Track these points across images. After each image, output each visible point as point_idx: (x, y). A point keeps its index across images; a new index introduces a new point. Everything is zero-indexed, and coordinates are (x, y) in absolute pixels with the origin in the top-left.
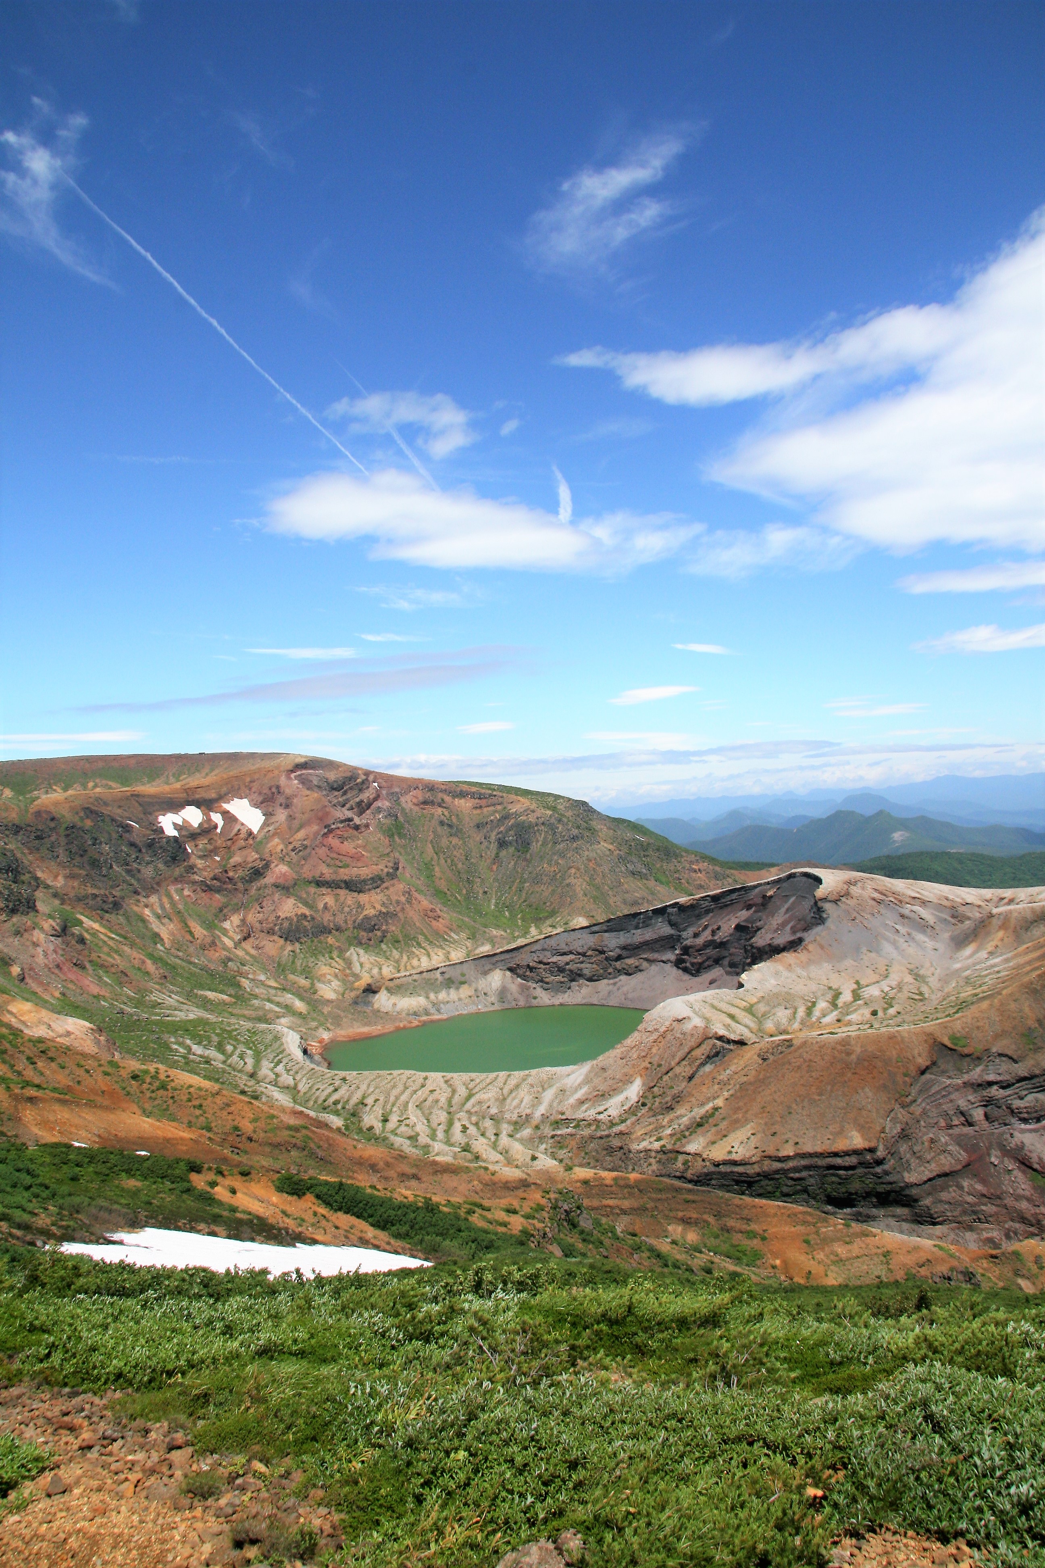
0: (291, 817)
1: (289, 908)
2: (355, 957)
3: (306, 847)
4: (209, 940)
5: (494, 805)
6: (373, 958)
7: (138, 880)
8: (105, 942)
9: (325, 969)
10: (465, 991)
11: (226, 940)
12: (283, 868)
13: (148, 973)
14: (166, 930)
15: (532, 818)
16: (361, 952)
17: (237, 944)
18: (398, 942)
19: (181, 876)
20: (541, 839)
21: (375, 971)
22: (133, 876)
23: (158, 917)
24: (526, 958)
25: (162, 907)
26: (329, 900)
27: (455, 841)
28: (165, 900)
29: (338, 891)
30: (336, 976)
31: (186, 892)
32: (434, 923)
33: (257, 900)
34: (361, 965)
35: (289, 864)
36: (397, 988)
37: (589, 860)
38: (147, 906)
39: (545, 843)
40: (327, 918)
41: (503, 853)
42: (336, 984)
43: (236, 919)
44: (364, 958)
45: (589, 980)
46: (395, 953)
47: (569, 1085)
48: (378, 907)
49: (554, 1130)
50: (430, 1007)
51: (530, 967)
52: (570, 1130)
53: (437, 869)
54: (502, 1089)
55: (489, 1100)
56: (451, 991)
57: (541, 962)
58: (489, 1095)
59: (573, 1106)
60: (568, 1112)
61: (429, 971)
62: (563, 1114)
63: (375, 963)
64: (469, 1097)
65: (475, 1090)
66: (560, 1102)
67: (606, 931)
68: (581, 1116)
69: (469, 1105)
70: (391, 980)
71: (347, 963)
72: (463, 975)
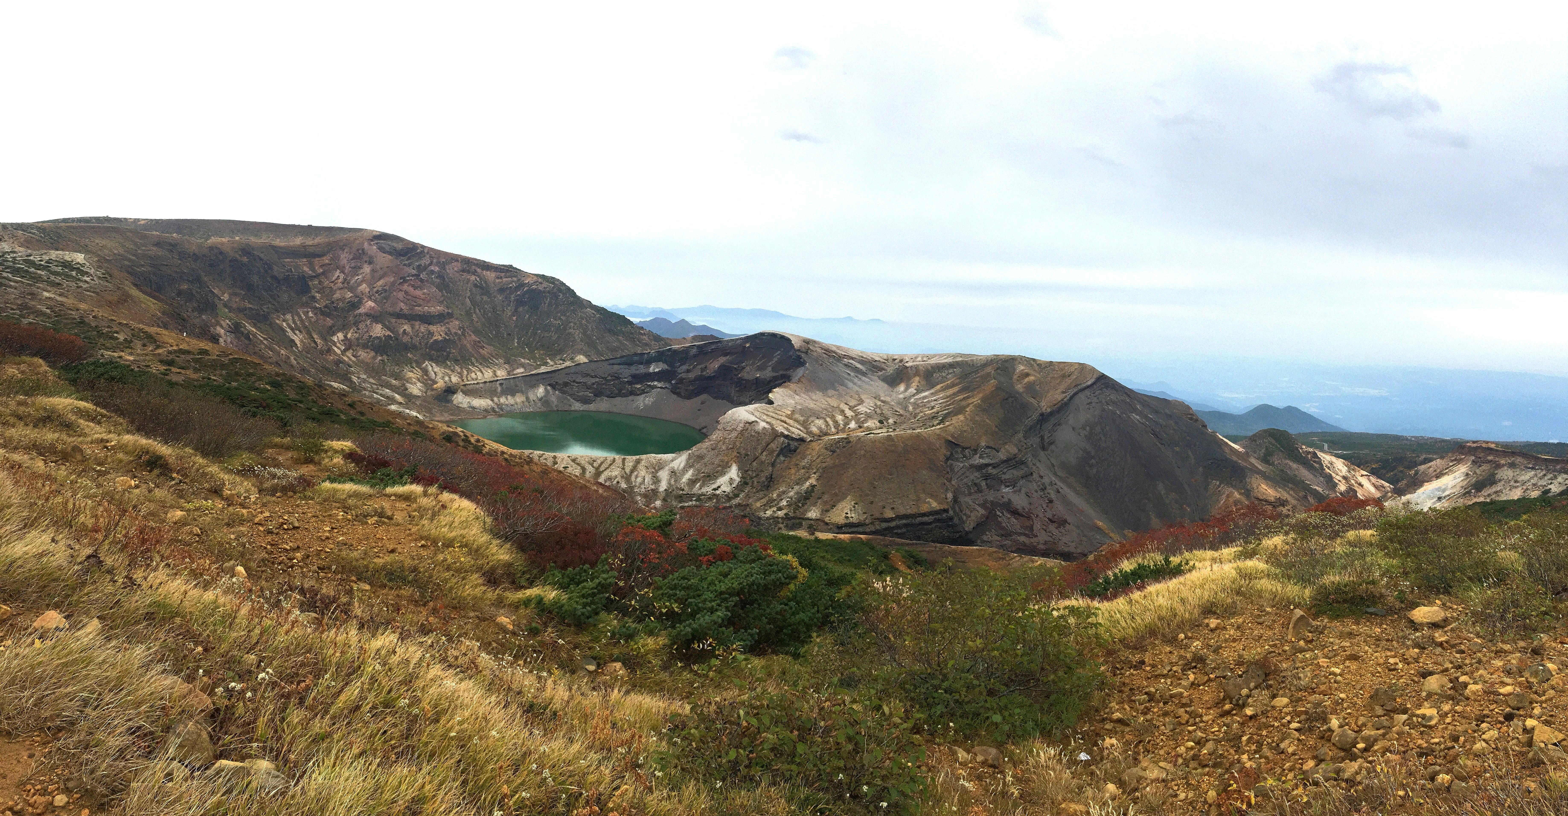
0: (373, 271)
1: (378, 330)
2: (430, 368)
3: (386, 291)
4: (325, 348)
5: (511, 277)
6: (443, 369)
7: (278, 302)
8: (261, 341)
9: (409, 375)
10: (519, 398)
11: (336, 349)
12: (371, 304)
13: (292, 366)
14: (297, 338)
15: (541, 288)
16: (433, 365)
17: (344, 352)
18: (458, 360)
19: (307, 302)
20: (547, 302)
21: (447, 379)
22: (275, 299)
23: (292, 329)
24: (561, 379)
25: (294, 322)
26: (407, 327)
27: (485, 298)
28: (296, 318)
29: (414, 322)
30: (419, 380)
31: (311, 314)
32: (481, 350)
33: (354, 324)
34: (435, 373)
35: (375, 301)
36: (469, 392)
37: (582, 318)
38: (284, 321)
39: (550, 305)
40: (406, 339)
41: (521, 309)
42: (419, 384)
43: (340, 335)
44: (437, 369)
45: (608, 397)
46: (457, 368)
47: (676, 468)
48: (443, 335)
49: (680, 502)
50: (496, 407)
51: (566, 384)
52: (694, 503)
53: (474, 316)
54: (623, 469)
55: (616, 477)
56: (509, 397)
57: (574, 381)
58: (614, 474)
59: (688, 484)
60: (686, 488)
61: (485, 382)
62: (683, 490)
63: (445, 374)
64: (598, 474)
65: (601, 469)
66: (676, 481)
67: (619, 364)
68: (700, 492)
69: (601, 480)
70: (465, 385)
71: (425, 372)
72: (516, 386)
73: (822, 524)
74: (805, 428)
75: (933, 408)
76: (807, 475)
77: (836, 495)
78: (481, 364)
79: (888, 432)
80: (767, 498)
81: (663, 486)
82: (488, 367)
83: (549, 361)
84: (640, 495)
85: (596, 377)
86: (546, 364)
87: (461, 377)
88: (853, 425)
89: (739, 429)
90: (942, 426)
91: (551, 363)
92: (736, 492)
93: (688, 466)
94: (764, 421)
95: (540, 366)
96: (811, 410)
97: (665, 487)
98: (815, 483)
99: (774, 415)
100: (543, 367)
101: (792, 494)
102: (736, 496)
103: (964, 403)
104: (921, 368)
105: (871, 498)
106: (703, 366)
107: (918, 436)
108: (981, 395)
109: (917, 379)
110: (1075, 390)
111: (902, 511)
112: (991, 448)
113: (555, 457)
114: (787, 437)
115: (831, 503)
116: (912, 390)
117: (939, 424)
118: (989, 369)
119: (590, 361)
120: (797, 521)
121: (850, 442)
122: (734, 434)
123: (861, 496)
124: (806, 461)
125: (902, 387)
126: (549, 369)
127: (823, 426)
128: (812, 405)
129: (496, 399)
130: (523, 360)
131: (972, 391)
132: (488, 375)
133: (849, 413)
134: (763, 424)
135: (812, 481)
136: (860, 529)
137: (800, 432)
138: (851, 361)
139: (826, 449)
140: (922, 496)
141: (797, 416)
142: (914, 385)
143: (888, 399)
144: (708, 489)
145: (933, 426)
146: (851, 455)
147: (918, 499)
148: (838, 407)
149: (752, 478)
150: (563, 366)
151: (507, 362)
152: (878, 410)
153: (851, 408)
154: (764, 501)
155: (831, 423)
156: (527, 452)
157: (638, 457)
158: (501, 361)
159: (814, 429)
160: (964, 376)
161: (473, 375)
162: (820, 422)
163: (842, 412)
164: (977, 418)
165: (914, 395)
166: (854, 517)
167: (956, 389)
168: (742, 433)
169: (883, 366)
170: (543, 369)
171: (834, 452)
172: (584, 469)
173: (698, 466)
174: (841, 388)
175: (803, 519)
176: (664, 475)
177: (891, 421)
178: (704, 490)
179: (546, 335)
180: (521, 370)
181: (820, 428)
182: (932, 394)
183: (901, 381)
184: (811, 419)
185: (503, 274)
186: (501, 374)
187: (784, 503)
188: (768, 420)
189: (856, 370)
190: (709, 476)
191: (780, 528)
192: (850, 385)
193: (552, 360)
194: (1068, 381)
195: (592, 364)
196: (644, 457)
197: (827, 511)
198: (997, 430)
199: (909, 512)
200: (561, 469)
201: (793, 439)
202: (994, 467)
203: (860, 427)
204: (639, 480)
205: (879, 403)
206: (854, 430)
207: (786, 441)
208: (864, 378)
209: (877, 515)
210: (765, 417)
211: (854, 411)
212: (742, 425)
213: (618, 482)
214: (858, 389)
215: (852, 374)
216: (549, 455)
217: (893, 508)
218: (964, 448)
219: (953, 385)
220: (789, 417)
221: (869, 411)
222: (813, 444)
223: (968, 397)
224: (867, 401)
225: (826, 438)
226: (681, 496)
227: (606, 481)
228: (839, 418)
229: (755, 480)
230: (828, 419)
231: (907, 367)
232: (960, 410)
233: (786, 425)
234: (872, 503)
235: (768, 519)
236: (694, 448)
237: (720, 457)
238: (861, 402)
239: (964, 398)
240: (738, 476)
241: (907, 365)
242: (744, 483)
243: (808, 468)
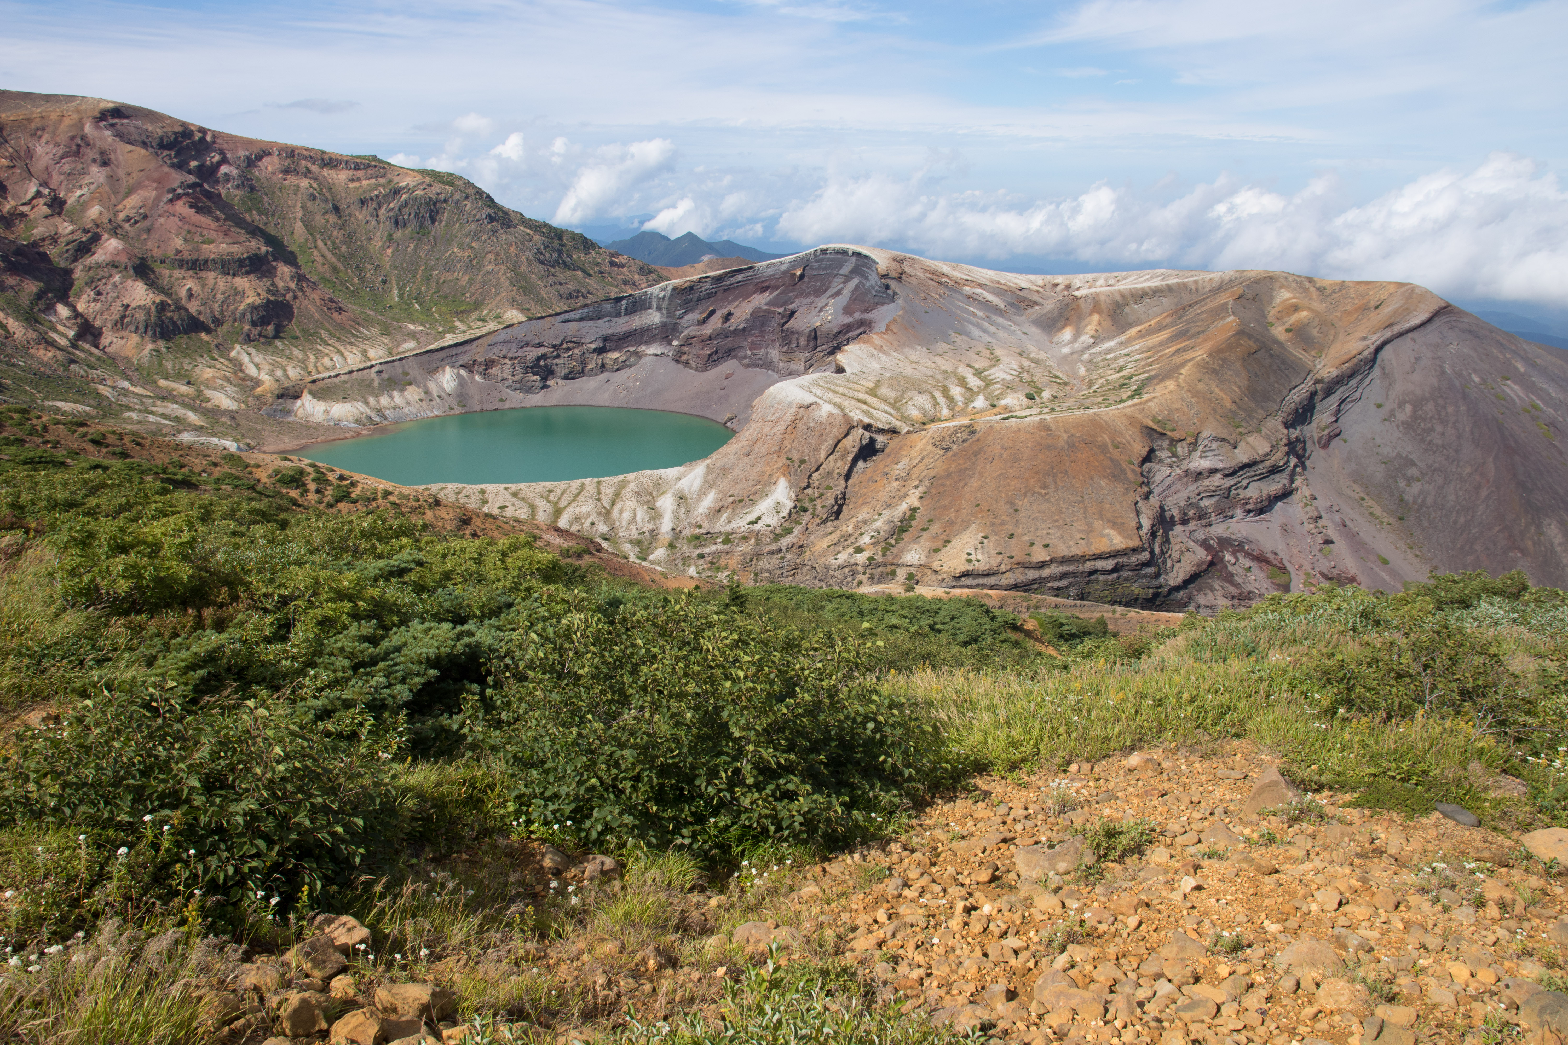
0: (112, 178)
2: (245, 359)
3: (144, 217)
5: (376, 177)
6: (269, 358)
9: (209, 373)
10: (413, 393)
15: (431, 194)
16: (252, 350)
18: (297, 338)
20: (444, 219)
21: (279, 373)
24: (481, 353)
26: (193, 284)
29: (204, 274)
30: (228, 380)
32: (336, 315)
34: (257, 366)
36: (323, 393)
39: (449, 223)
40: (195, 308)
41: (399, 234)
42: (230, 389)
44: (259, 358)
45: (566, 377)
46: (296, 352)
47: (686, 491)
48: (264, 295)
49: (696, 547)
50: (373, 414)
51: (489, 364)
52: (720, 547)
53: (316, 253)
54: (599, 500)
55: (588, 515)
56: (396, 394)
57: (505, 357)
58: (585, 508)
59: (708, 516)
60: (705, 524)
61: (351, 372)
62: (700, 527)
63: (275, 365)
64: (558, 513)
65: (562, 504)
66: (687, 512)
67: (581, 319)
68: (728, 528)
69: (563, 523)
70: (314, 382)
71: (238, 366)
72: (406, 374)
73: (929, 572)
74: (898, 410)
75: (1121, 369)
76: (903, 490)
77: (951, 523)
78: (339, 339)
79: (1041, 413)
80: (838, 533)
81: (666, 525)
82: (351, 344)
83: (458, 323)
84: (631, 542)
85: (540, 345)
86: (452, 330)
87: (305, 368)
88: (980, 402)
89: (789, 417)
90: (1136, 401)
91: (463, 327)
92: (787, 525)
93: (708, 485)
94: (829, 402)
95: (444, 332)
96: (907, 379)
97: (671, 526)
98: (916, 503)
99: (846, 391)
100: (448, 336)
101: (879, 524)
102: (789, 531)
103: (1177, 360)
104: (1103, 298)
105: (1009, 528)
106: (725, 311)
107: (1094, 421)
108: (1208, 345)
109: (1096, 317)
110: (1388, 334)
111: (1062, 550)
112: (1223, 440)
113: (483, 492)
114: (867, 427)
115: (944, 537)
116: (1086, 339)
117: (1131, 397)
118: (1225, 298)
119: (530, 319)
120: (889, 568)
121: (973, 432)
122: (781, 427)
123: (993, 524)
124: (900, 466)
125: (1067, 334)
126: (460, 339)
127: (928, 406)
128: (909, 371)
129: (371, 400)
130: (412, 327)
131: (1191, 337)
132: (353, 359)
133: (974, 382)
134: (826, 409)
135: (913, 500)
136: (992, 580)
137: (890, 419)
138: (978, 290)
139: (935, 445)
140: (1098, 524)
141: (884, 391)
142: (1090, 329)
143: (1042, 355)
144: (740, 524)
145: (1122, 401)
146: (976, 454)
147: (1090, 530)
148: (954, 373)
149: (812, 500)
150: (484, 331)
151: (386, 331)
152: (1025, 376)
153: (978, 373)
154: (834, 537)
155: (941, 400)
156: (434, 488)
157: (621, 477)
158: (375, 331)
159: (914, 413)
160: (1180, 311)
161: (326, 361)
162: (922, 400)
163: (962, 382)
164: (1201, 386)
165: (1089, 347)
166: (983, 561)
167: (1164, 335)
168: (793, 425)
169: (1036, 297)
170: (449, 339)
171: (947, 449)
172: (533, 507)
173: (724, 484)
174: (959, 339)
175: (898, 565)
176: (666, 503)
177: (1046, 394)
178: (734, 525)
179: (450, 277)
180: (409, 345)
181: (923, 410)
182: (1121, 343)
183: (1067, 322)
184: (909, 394)
185: (360, 173)
186: (376, 354)
187: (866, 540)
188: (837, 400)
189: (986, 305)
190: (741, 501)
191: (860, 583)
192: (976, 332)
193: (462, 321)
194: (1377, 318)
195: (534, 322)
196: (631, 476)
197: (937, 551)
198: (1234, 407)
199: (1075, 551)
200: (495, 512)
201: (880, 431)
202: (1226, 476)
203: (994, 406)
204: (627, 515)
205: (1026, 363)
206: (982, 411)
207: (867, 434)
208: (1000, 320)
209: (1019, 557)
210: (831, 395)
211: (983, 379)
212: (793, 411)
213: (593, 524)
214: (988, 339)
215: (980, 314)
216: (472, 489)
217: (1047, 546)
218: (1174, 442)
219: (1160, 328)
220: (872, 392)
221: (1008, 378)
222: (913, 436)
223: (1185, 349)
224: (1005, 359)
225: (934, 426)
226: (697, 537)
227: (571, 524)
228: (956, 391)
229: (819, 503)
230: (937, 394)
231: (1077, 298)
232: (1170, 373)
233: (865, 407)
234: (1011, 536)
235: (841, 567)
236: (715, 456)
237: (759, 467)
238: (996, 361)
239: (1178, 350)
240: (790, 498)
241: (1077, 293)
242: (799, 509)
243: (904, 479)
